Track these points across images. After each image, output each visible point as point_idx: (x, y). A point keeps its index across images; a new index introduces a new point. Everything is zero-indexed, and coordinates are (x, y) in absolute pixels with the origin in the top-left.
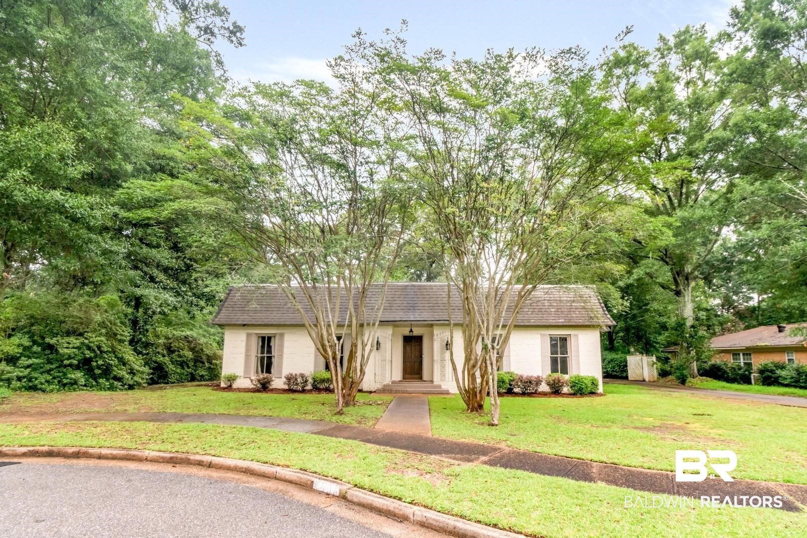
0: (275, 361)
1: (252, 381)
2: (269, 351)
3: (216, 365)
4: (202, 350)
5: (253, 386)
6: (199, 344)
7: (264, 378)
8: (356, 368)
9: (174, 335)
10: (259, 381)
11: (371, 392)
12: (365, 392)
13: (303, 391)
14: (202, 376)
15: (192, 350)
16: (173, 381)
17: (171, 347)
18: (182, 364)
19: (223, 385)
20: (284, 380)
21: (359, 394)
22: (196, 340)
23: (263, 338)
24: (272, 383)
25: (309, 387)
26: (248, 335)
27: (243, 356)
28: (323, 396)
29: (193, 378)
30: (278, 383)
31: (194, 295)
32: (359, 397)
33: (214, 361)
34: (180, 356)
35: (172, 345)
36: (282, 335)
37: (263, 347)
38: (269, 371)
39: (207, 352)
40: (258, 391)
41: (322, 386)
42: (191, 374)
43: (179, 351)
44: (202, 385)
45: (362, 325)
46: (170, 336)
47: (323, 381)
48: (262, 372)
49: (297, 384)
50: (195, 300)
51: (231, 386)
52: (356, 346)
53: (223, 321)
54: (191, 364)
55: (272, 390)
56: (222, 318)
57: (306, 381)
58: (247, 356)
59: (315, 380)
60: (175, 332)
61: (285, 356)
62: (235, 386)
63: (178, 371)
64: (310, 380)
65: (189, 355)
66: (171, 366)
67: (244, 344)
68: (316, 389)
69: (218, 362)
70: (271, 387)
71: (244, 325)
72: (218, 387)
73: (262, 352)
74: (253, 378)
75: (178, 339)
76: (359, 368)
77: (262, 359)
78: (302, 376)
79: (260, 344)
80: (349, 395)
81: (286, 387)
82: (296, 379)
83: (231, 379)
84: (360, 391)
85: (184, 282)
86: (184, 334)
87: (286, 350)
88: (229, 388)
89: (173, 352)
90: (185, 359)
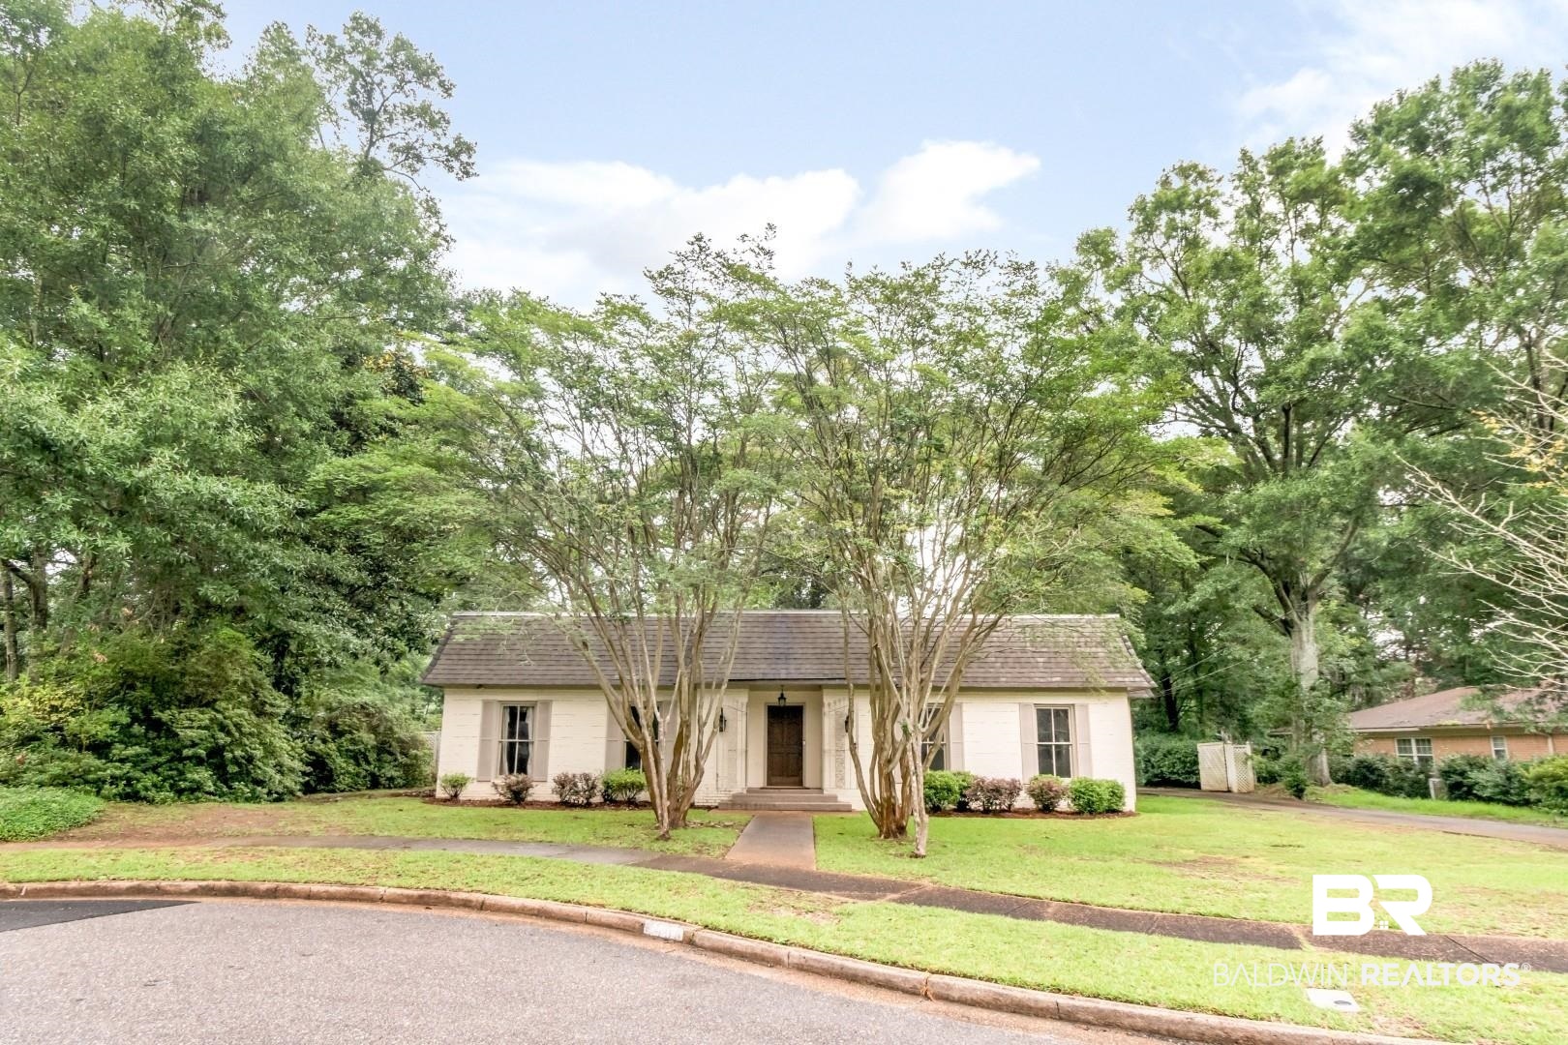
0: (534, 752)
1: (495, 786)
2: (524, 734)
3: (416, 757)
4: (391, 729)
5: (497, 797)
6: (387, 720)
7: (518, 783)
8: (688, 762)
9: (340, 702)
10: (509, 787)
11: (709, 808)
12: (699, 807)
13: (588, 805)
14: (391, 779)
15: (373, 729)
16: (342, 787)
17: (337, 725)
18: (357, 757)
19: (440, 793)
20: (554, 785)
21: (690, 811)
22: (380, 712)
23: (513, 711)
24: (531, 791)
25: (597, 799)
26: (486, 704)
27: (476, 741)
28: (626, 814)
29: (375, 783)
30: (543, 791)
31: (388, 631)
32: (693, 816)
33: (413, 752)
34: (353, 742)
35: (340, 721)
36: (547, 704)
37: (512, 725)
38: (523, 769)
39: (401, 733)
40: (508, 805)
41: (620, 797)
42: (373, 775)
43: (351, 733)
44: (399, 795)
45: (696, 686)
46: (334, 705)
47: (623, 787)
48: (511, 771)
49: (577, 793)
50: (389, 640)
51: (456, 795)
52: (688, 726)
53: (441, 680)
54: (372, 756)
55: (533, 804)
56: (439, 676)
57: (594, 787)
58: (484, 743)
59: (608, 786)
60: (340, 697)
61: (552, 743)
62: (462, 797)
63: (351, 769)
64: (601, 787)
65: (368, 739)
66: (339, 760)
67: (478, 720)
68: (609, 801)
69: (420, 753)
70: (529, 799)
71: (480, 686)
72: (430, 797)
73: (512, 735)
74: (498, 782)
75: (351, 710)
76: (693, 763)
77: (512, 746)
78: (586, 778)
79: (508, 720)
80: (677, 809)
81: (556, 798)
82: (575, 785)
83: (457, 784)
84: (692, 806)
85: (369, 609)
86: (357, 700)
87: (553, 731)
88: (453, 800)
89: (341, 734)
90: (361, 747)
